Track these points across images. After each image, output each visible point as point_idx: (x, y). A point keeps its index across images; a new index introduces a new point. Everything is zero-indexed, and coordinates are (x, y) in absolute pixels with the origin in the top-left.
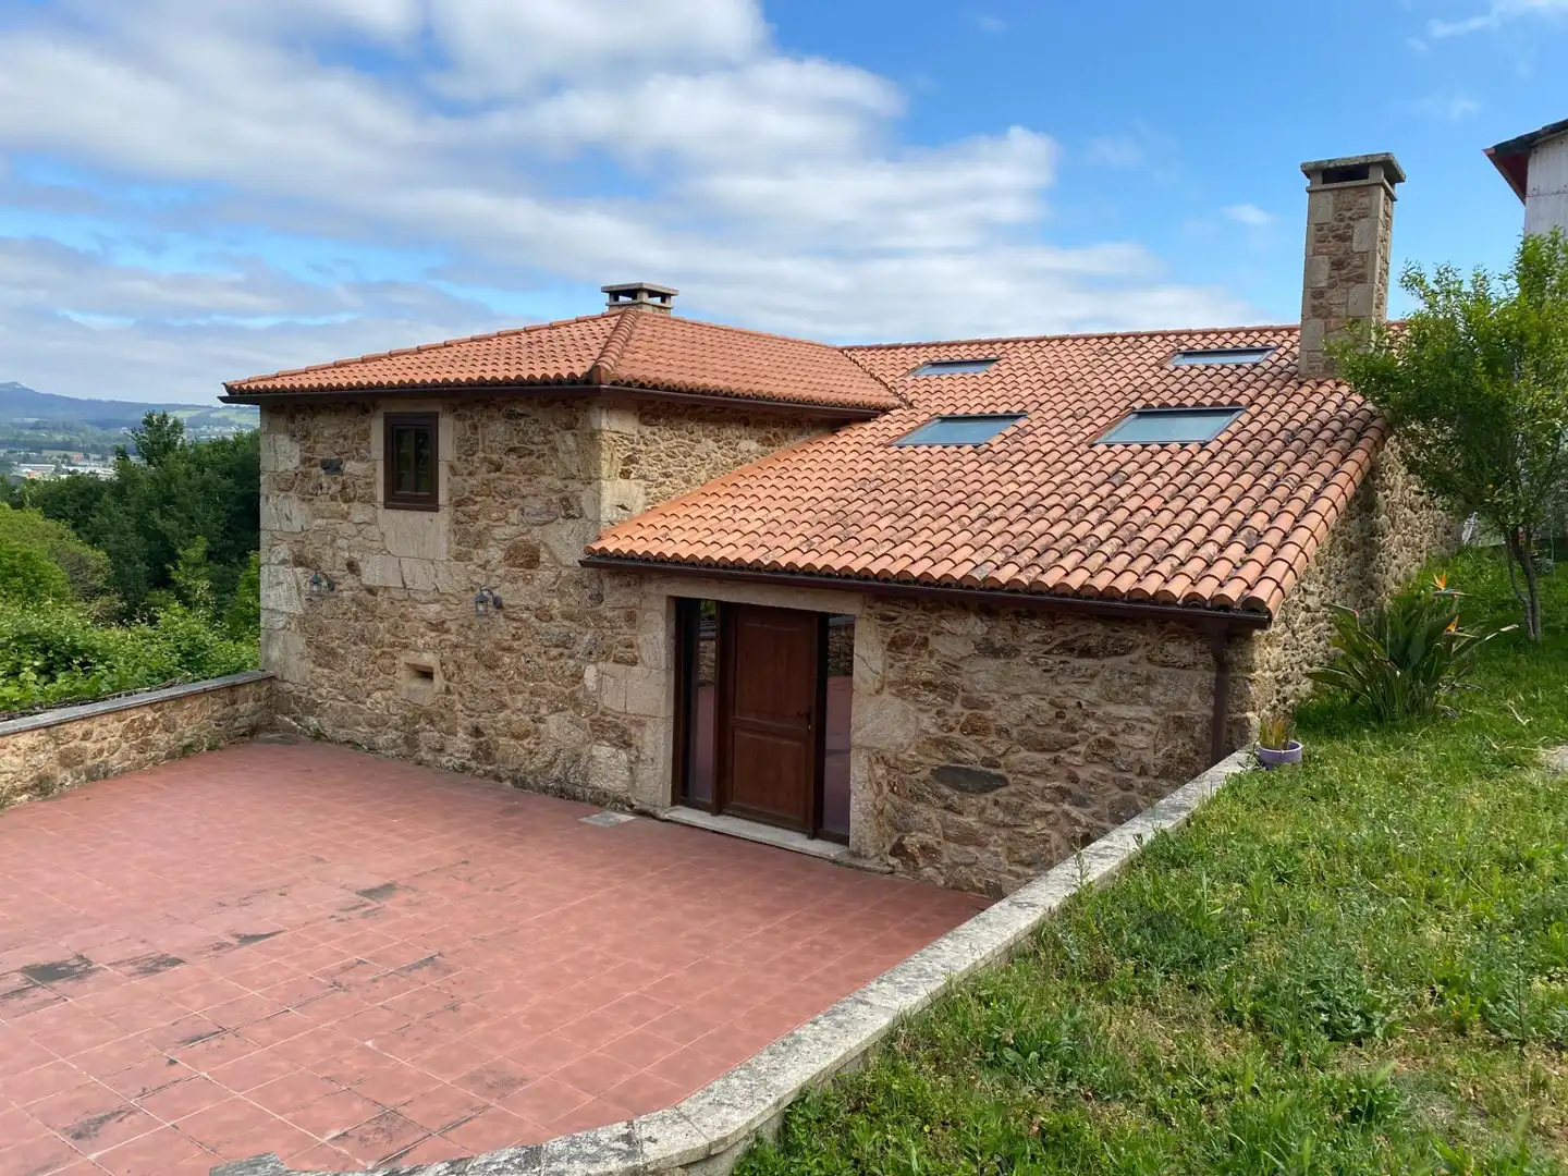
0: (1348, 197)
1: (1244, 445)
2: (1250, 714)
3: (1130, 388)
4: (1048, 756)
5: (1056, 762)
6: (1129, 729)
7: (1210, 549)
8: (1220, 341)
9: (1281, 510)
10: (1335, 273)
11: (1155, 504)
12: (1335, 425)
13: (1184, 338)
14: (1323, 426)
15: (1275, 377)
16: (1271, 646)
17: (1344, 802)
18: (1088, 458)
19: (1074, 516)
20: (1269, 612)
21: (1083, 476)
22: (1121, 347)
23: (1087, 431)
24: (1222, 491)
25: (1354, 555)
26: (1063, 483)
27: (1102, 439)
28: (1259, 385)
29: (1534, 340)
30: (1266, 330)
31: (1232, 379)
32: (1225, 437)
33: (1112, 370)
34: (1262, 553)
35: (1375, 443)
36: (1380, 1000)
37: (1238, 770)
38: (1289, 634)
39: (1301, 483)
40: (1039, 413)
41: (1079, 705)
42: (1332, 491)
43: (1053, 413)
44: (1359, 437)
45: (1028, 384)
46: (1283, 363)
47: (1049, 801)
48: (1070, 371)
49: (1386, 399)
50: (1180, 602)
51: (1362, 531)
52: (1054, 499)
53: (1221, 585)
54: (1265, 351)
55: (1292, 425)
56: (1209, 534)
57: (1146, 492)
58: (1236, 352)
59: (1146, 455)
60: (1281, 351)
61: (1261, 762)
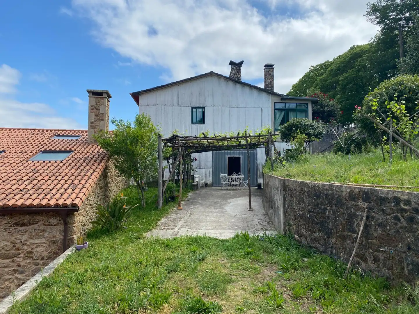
0: (99, 100)
1: (73, 161)
2: (74, 236)
3: (40, 145)
4: (10, 260)
5: (13, 261)
6: (38, 246)
7: (62, 190)
8: (67, 133)
9: (82, 179)
10: (96, 118)
11: (46, 178)
12: (97, 156)
13: (57, 131)
14: (94, 156)
15: (82, 143)
16: (80, 216)
17: (98, 256)
18: (25, 165)
19: (20, 183)
20: (78, 207)
21: (24, 170)
22: (38, 133)
23: (26, 157)
24: (66, 174)
25: (102, 189)
26: (17, 173)
27: (30, 159)
28: (78, 145)
29: (140, 137)
30: (80, 131)
31: (70, 143)
32: (68, 159)
33: (35, 139)
34: (77, 191)
35: (106, 161)
36: (104, 311)
37: (70, 253)
38: (85, 212)
39: (88, 171)
40: (9, 151)
41: (21, 242)
42: (95, 173)
43: (14, 151)
44: (103, 159)
45: (6, 142)
46: (84, 140)
47: (10, 275)
48: (21, 139)
49: (109, 150)
50: (53, 206)
51: (104, 183)
52: (14, 178)
53: (65, 200)
54: (79, 136)
55: (86, 156)
56: (62, 186)
57: (44, 175)
58: (71, 136)
59: (44, 164)
60: (83, 137)
61: (77, 249)
